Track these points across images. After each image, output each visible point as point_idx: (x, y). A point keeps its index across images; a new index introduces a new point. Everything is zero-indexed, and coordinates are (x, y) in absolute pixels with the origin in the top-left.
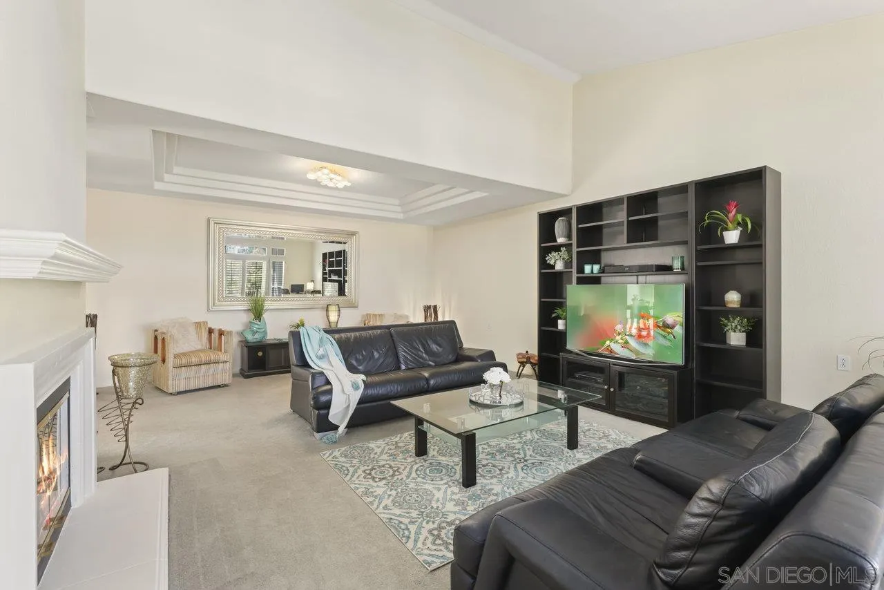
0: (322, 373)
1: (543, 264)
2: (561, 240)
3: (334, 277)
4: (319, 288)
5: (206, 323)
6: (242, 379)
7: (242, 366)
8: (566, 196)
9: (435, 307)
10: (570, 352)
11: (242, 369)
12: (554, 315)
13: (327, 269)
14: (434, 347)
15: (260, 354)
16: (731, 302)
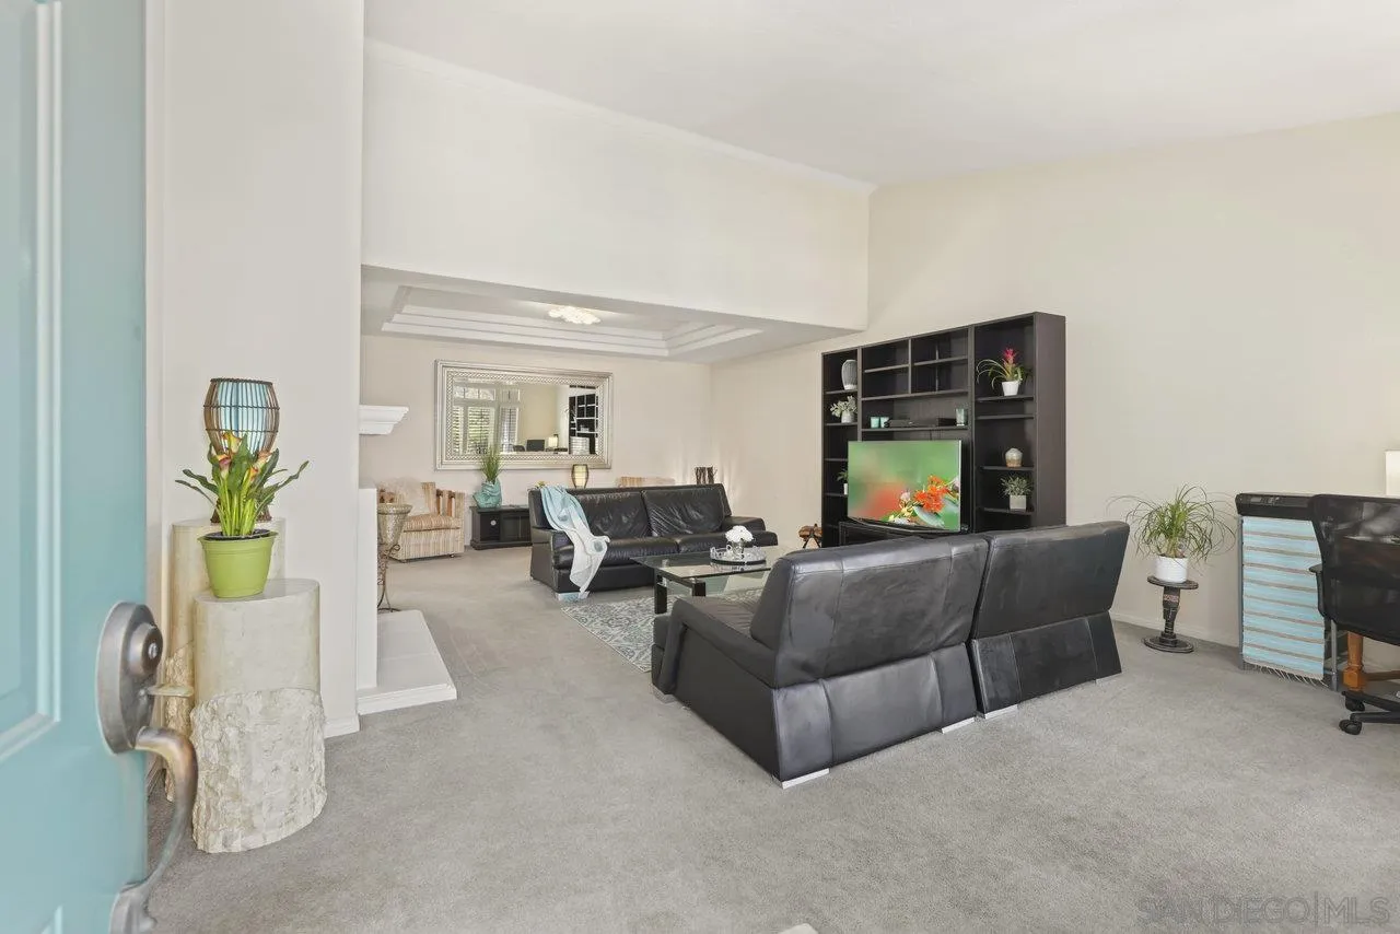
0: (563, 534)
1: (828, 416)
2: (848, 387)
3: (584, 431)
4: (565, 444)
5: (433, 484)
6: (473, 551)
7: (473, 536)
8: (861, 331)
9: (710, 470)
10: (851, 520)
11: (472, 540)
12: (839, 478)
13: (576, 419)
14: (694, 514)
15: (493, 523)
16: (1013, 461)
